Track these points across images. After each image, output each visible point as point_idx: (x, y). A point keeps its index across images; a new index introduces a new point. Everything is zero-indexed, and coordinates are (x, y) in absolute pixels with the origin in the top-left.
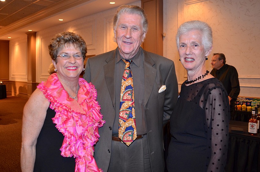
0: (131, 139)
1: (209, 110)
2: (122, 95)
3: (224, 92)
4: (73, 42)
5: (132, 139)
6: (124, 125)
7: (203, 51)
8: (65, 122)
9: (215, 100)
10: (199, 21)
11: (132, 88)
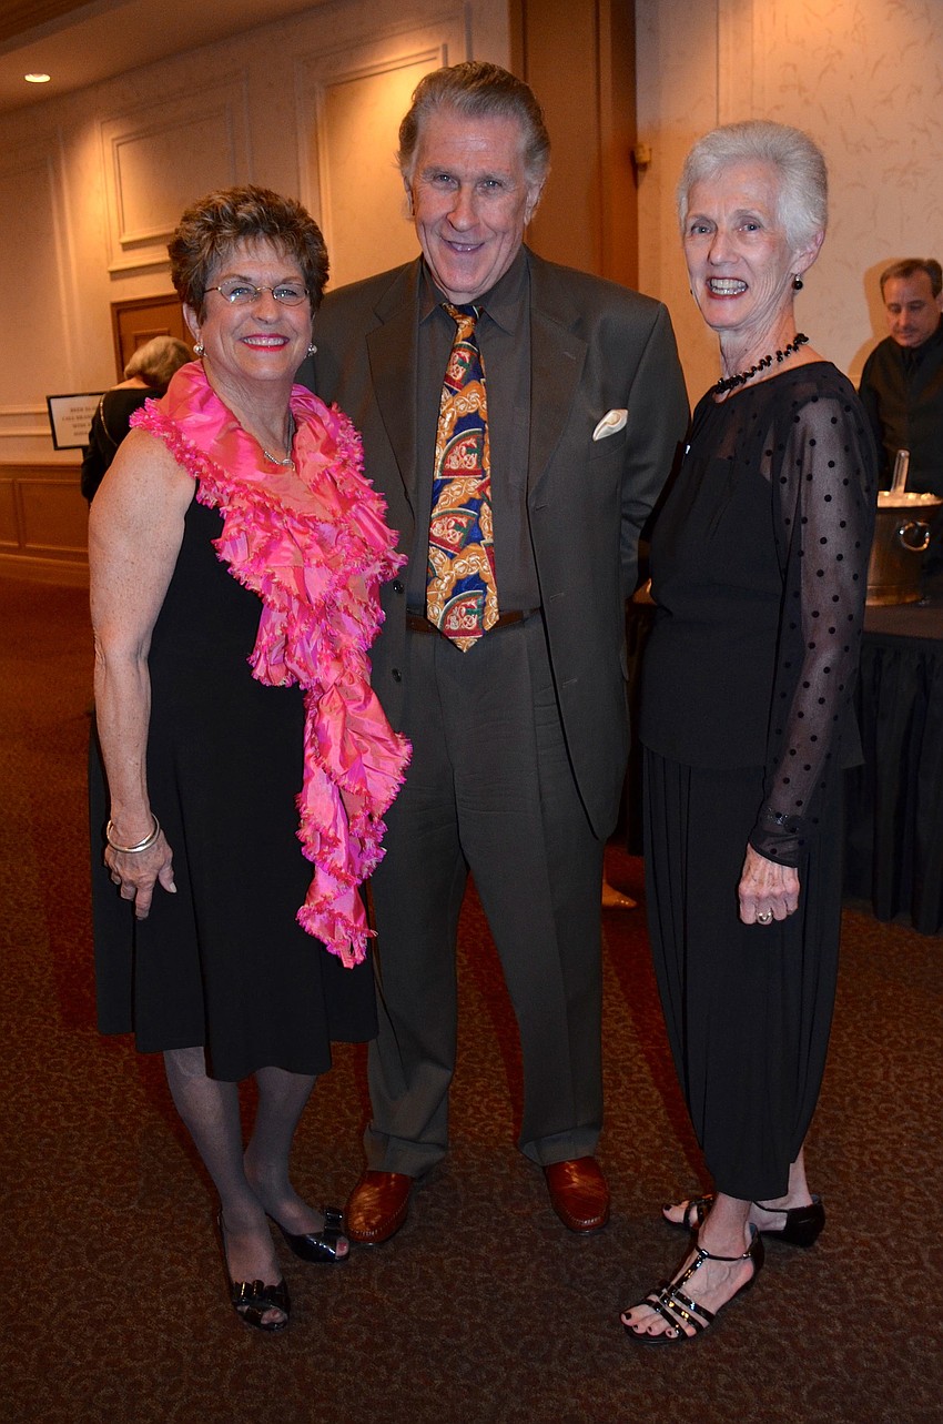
0: (477, 627)
1: (791, 484)
2: (443, 452)
3: (850, 415)
4: (271, 234)
5: (480, 623)
6: (446, 572)
7: (781, 249)
8: (264, 554)
9: (813, 443)
10: (771, 123)
11: (480, 423)
